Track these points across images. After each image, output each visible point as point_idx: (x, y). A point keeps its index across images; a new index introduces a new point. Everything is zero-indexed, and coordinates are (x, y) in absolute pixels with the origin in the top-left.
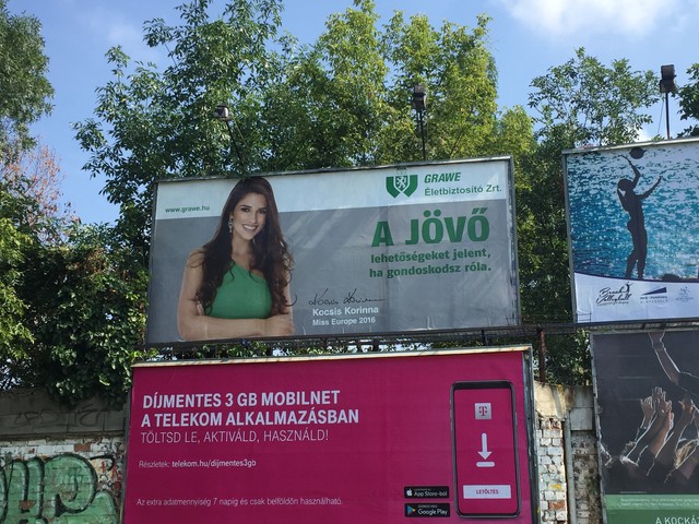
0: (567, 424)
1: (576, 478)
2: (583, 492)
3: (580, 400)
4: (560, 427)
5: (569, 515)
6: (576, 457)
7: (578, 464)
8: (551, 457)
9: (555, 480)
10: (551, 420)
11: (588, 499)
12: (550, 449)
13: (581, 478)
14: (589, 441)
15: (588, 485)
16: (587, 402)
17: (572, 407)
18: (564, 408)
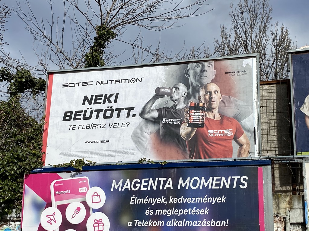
0: (287, 219)
3: (296, 204)
4: (282, 220)
10: (277, 216)
17: (291, 208)
18: (286, 209)
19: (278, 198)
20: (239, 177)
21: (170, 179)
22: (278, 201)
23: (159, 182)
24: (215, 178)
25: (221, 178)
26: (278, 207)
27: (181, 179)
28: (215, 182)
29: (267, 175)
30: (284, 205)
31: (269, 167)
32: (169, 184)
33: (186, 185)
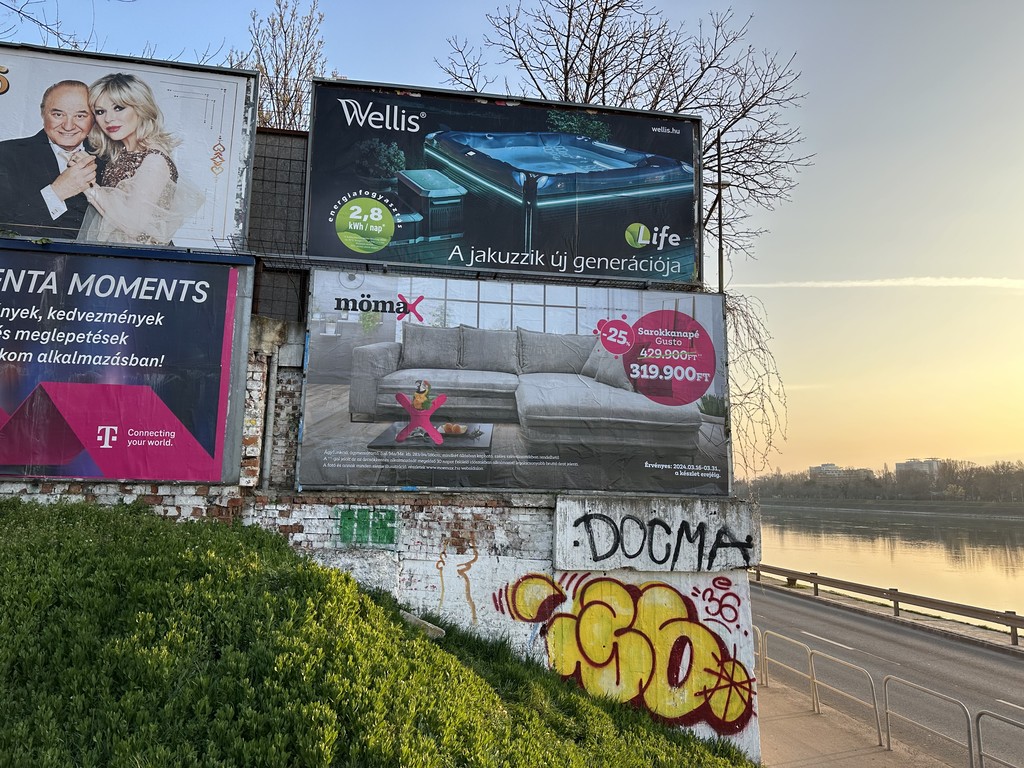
0: (275, 359)
1: (277, 415)
2: (283, 429)
3: (292, 337)
4: (265, 360)
5: (263, 451)
6: (281, 394)
7: (281, 401)
8: (250, 391)
9: (250, 414)
10: (256, 353)
11: (287, 436)
12: (250, 384)
13: (283, 414)
14: (297, 378)
15: (289, 422)
16: (299, 339)
17: (283, 342)
18: (273, 342)
19: (262, 324)
20: (193, 282)
21: (53, 275)
22: (262, 328)
23: (28, 278)
24: (147, 280)
25: (159, 281)
26: (259, 339)
27: (76, 275)
28: (145, 288)
29: (245, 283)
30: (270, 336)
31: (250, 270)
32: (50, 283)
33: (86, 289)
